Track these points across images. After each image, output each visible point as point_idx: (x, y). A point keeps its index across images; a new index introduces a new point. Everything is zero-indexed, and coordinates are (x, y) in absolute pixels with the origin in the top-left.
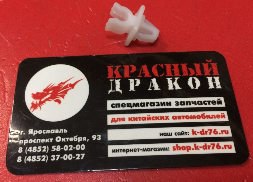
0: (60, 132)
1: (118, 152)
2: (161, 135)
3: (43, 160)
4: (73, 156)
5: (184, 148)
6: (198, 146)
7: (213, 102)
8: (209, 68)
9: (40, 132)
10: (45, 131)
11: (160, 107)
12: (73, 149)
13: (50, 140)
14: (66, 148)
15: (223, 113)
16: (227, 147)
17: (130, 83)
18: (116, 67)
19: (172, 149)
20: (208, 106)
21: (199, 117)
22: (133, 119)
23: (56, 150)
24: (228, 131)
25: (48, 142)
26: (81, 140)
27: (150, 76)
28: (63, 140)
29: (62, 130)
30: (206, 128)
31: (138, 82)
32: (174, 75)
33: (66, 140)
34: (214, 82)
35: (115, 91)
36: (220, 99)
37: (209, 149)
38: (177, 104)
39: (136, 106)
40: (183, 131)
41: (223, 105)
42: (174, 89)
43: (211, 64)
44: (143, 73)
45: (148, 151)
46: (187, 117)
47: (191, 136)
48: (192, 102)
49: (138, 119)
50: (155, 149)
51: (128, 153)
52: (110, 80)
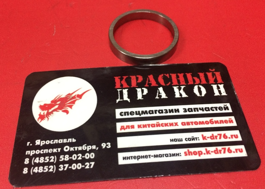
0: (68, 142)
1: (128, 159)
2: (172, 141)
3: (51, 170)
4: (82, 165)
5: (195, 153)
6: (209, 151)
7: (220, 108)
8: (213, 77)
9: (48, 142)
10: (52, 141)
11: (169, 114)
12: (82, 158)
13: (57, 150)
14: (75, 157)
15: (231, 119)
16: (238, 151)
17: (138, 92)
18: (123, 78)
19: (184, 154)
20: (215, 112)
21: (207, 123)
22: (142, 126)
23: (64, 160)
24: (237, 135)
25: (56, 151)
26: (90, 149)
27: (157, 85)
28: (72, 149)
29: (71, 139)
30: (215, 133)
31: (146, 91)
32: (180, 84)
33: (74, 149)
34: (219, 90)
35: (123, 100)
36: (226, 105)
37: (220, 153)
38: (185, 110)
39: (145, 114)
40: (193, 137)
41: (230, 111)
42: (180, 97)
43: (214, 73)
44: (150, 83)
45: (160, 157)
46: (196, 123)
47: (201, 141)
48: (200, 108)
49: (147, 126)
50: (167, 155)
51: (139, 159)
52: (118, 90)
